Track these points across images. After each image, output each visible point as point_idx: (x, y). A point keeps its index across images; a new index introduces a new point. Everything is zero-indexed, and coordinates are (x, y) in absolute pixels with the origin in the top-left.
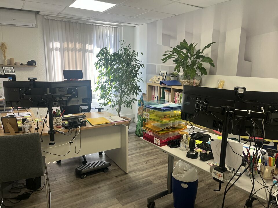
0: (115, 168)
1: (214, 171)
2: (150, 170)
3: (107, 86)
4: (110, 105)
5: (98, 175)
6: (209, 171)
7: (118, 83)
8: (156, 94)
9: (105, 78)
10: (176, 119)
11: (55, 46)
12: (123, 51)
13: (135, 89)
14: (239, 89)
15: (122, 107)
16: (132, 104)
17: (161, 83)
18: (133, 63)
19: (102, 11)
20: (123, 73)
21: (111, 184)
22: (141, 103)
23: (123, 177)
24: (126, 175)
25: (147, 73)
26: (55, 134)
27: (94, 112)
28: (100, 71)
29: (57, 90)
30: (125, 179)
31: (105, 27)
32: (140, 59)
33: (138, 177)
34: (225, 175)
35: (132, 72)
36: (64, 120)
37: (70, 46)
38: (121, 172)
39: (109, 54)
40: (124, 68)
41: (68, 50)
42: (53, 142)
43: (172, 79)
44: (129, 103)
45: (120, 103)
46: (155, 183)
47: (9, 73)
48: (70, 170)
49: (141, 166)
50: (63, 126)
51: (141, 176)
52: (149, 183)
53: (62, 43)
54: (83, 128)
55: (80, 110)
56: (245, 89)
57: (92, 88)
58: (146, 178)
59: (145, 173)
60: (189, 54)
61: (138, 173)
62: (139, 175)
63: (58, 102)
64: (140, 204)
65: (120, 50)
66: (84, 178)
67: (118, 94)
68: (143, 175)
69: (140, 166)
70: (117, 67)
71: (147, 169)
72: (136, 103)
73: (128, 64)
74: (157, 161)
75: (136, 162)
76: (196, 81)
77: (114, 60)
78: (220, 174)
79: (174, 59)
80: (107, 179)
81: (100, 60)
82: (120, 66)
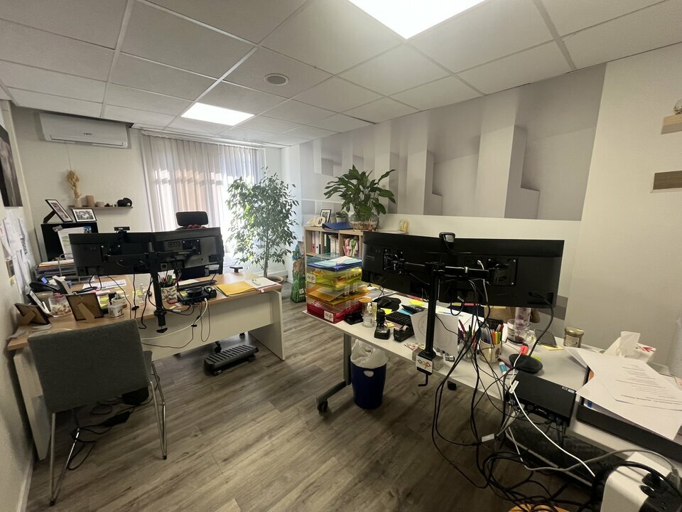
0: (266, 353)
1: (418, 358)
2: (315, 351)
3: (246, 232)
4: (251, 260)
5: (240, 367)
6: (411, 359)
7: (261, 228)
8: (317, 242)
9: (243, 221)
10: (355, 281)
11: (162, 177)
12: (267, 182)
13: (288, 236)
14: (446, 236)
15: (270, 262)
16: (284, 257)
17: (324, 226)
18: (283, 200)
19: (233, 125)
20: (268, 214)
22: (297, 256)
23: (277, 367)
24: (283, 363)
25: (303, 213)
26: (165, 316)
27: (228, 273)
28: (234, 213)
29: (166, 244)
30: (280, 370)
31: (238, 149)
32: (293, 193)
33: (299, 364)
34: (435, 363)
35: (281, 212)
36: (180, 289)
37: (186, 175)
38: (274, 359)
39: (246, 188)
40: (270, 207)
41: (183, 181)
42: (164, 327)
43: (338, 220)
44: (280, 256)
45: (267, 256)
46: (325, 369)
47: (86, 218)
48: (196, 364)
49: (304, 346)
50: (179, 300)
51: (304, 362)
52: (316, 371)
53: (172, 171)
54: (212, 301)
55: (207, 271)
56: (453, 235)
57: (223, 239)
58: (312, 365)
59: (309, 357)
60: (361, 187)
61: (300, 357)
62: (301, 360)
63: (167, 263)
64: (306, 406)
65: (262, 181)
66: (218, 374)
67: (263, 243)
68: (307, 360)
69: (302, 346)
70: (260, 206)
71: (311, 350)
72: (290, 255)
73: (275, 202)
74: (325, 337)
75: (294, 341)
76: (372, 223)
77: (255, 196)
78: (428, 363)
79: (341, 193)
80: (254, 373)
81: (234, 196)
82: (264, 204)
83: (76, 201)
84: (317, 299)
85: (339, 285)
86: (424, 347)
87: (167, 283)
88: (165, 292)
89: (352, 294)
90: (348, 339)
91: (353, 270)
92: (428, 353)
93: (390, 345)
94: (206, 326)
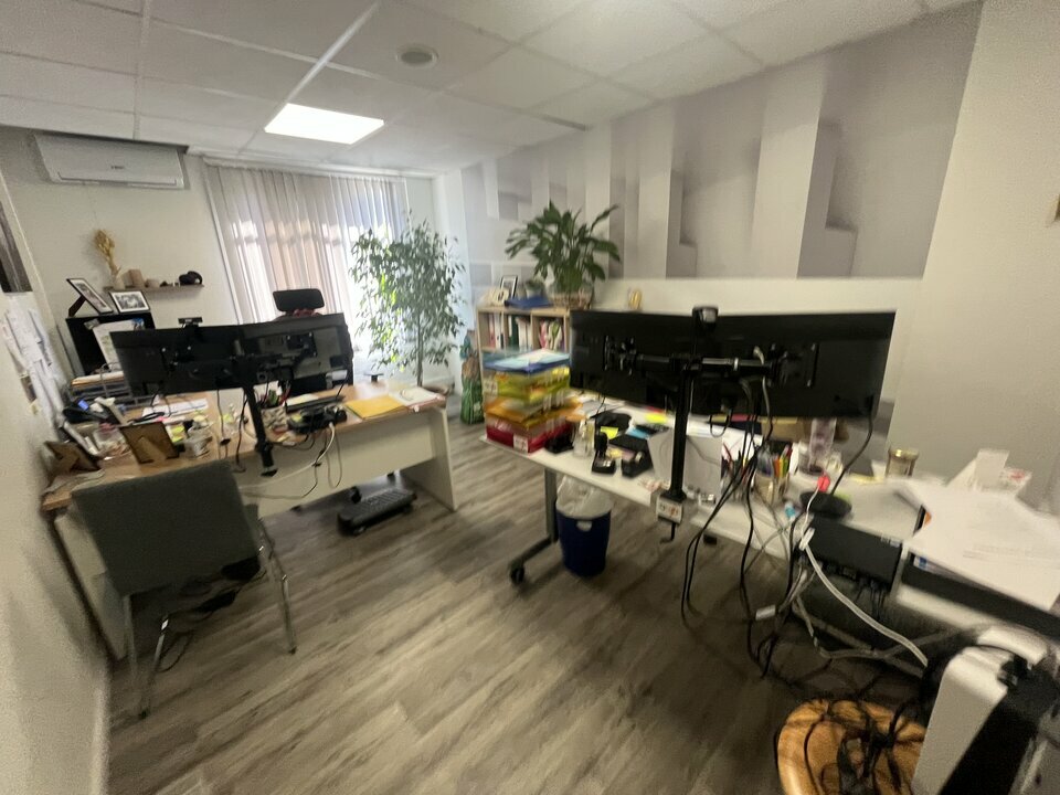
0: (428, 501)
2: (503, 496)
3: (385, 318)
4: (397, 362)
6: (648, 503)
7: (409, 310)
8: (498, 329)
9: (379, 300)
10: (559, 388)
11: (244, 234)
12: (412, 236)
13: (450, 321)
14: (704, 312)
15: (426, 363)
16: (447, 355)
17: (507, 304)
18: (439, 264)
19: (351, 142)
20: (418, 289)
21: (424, 538)
22: (467, 351)
23: (448, 520)
24: (455, 515)
25: (473, 284)
26: (272, 452)
27: (361, 381)
28: (364, 288)
29: (262, 342)
30: (452, 524)
31: (362, 182)
32: (454, 252)
33: (479, 515)
34: (686, 507)
35: (438, 282)
36: (290, 411)
37: (282, 232)
38: (440, 510)
39: (380, 246)
40: (420, 275)
41: (279, 241)
42: (272, 469)
43: (529, 293)
44: (441, 353)
45: (420, 355)
46: (517, 522)
47: (133, 307)
48: (325, 521)
49: (484, 489)
50: (291, 427)
51: (486, 512)
52: (505, 525)
53: (261, 224)
54: (341, 426)
55: (329, 383)
56: (716, 310)
57: (349, 331)
58: (498, 516)
59: (494, 504)
60: (563, 237)
61: (480, 505)
62: (482, 510)
63: (267, 371)
64: (495, 573)
65: (404, 236)
66: (359, 533)
67: (413, 335)
68: (491, 509)
69: (481, 490)
70: (403, 276)
71: (496, 494)
72: (456, 352)
73: (427, 267)
74: (517, 473)
75: (469, 482)
76: (583, 296)
77: (395, 258)
78: (674, 508)
79: (532, 249)
81: (361, 261)
82: (410, 272)
83: (114, 279)
84: (501, 419)
85: (535, 395)
86: (668, 485)
87: (270, 402)
88: (268, 415)
89: (555, 408)
90: (551, 476)
91: (556, 371)
92: (676, 494)
93: (617, 483)
94: (335, 464)
